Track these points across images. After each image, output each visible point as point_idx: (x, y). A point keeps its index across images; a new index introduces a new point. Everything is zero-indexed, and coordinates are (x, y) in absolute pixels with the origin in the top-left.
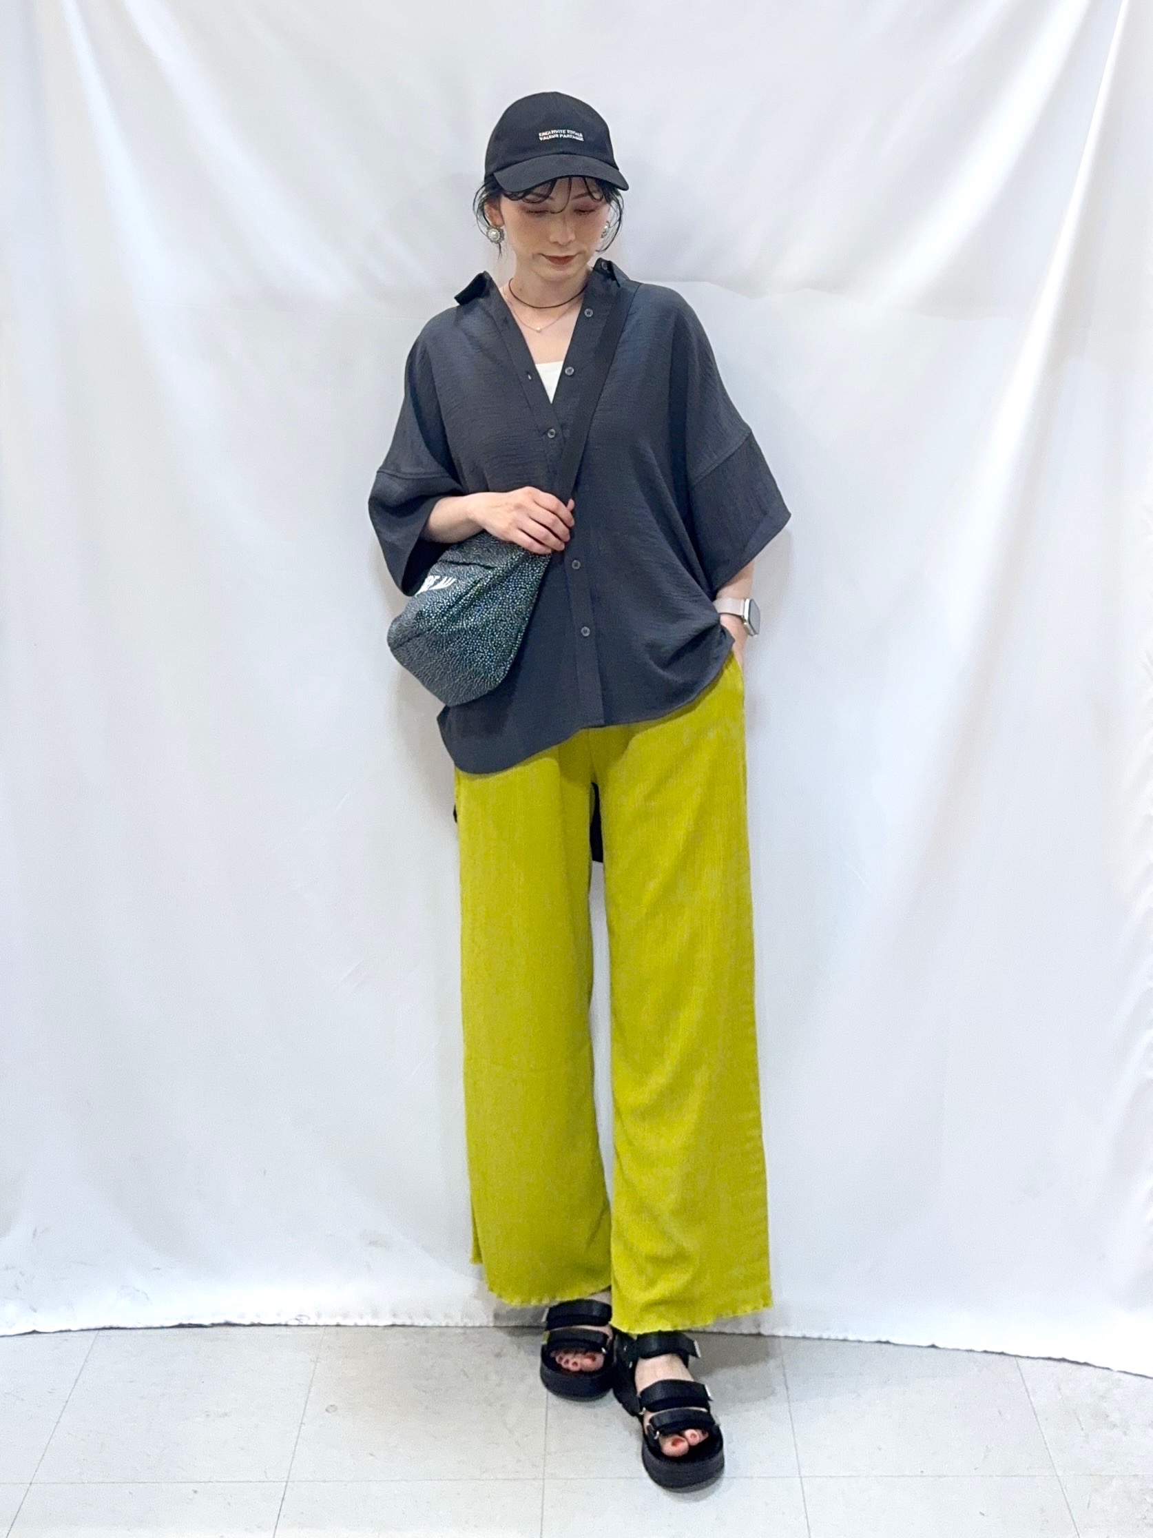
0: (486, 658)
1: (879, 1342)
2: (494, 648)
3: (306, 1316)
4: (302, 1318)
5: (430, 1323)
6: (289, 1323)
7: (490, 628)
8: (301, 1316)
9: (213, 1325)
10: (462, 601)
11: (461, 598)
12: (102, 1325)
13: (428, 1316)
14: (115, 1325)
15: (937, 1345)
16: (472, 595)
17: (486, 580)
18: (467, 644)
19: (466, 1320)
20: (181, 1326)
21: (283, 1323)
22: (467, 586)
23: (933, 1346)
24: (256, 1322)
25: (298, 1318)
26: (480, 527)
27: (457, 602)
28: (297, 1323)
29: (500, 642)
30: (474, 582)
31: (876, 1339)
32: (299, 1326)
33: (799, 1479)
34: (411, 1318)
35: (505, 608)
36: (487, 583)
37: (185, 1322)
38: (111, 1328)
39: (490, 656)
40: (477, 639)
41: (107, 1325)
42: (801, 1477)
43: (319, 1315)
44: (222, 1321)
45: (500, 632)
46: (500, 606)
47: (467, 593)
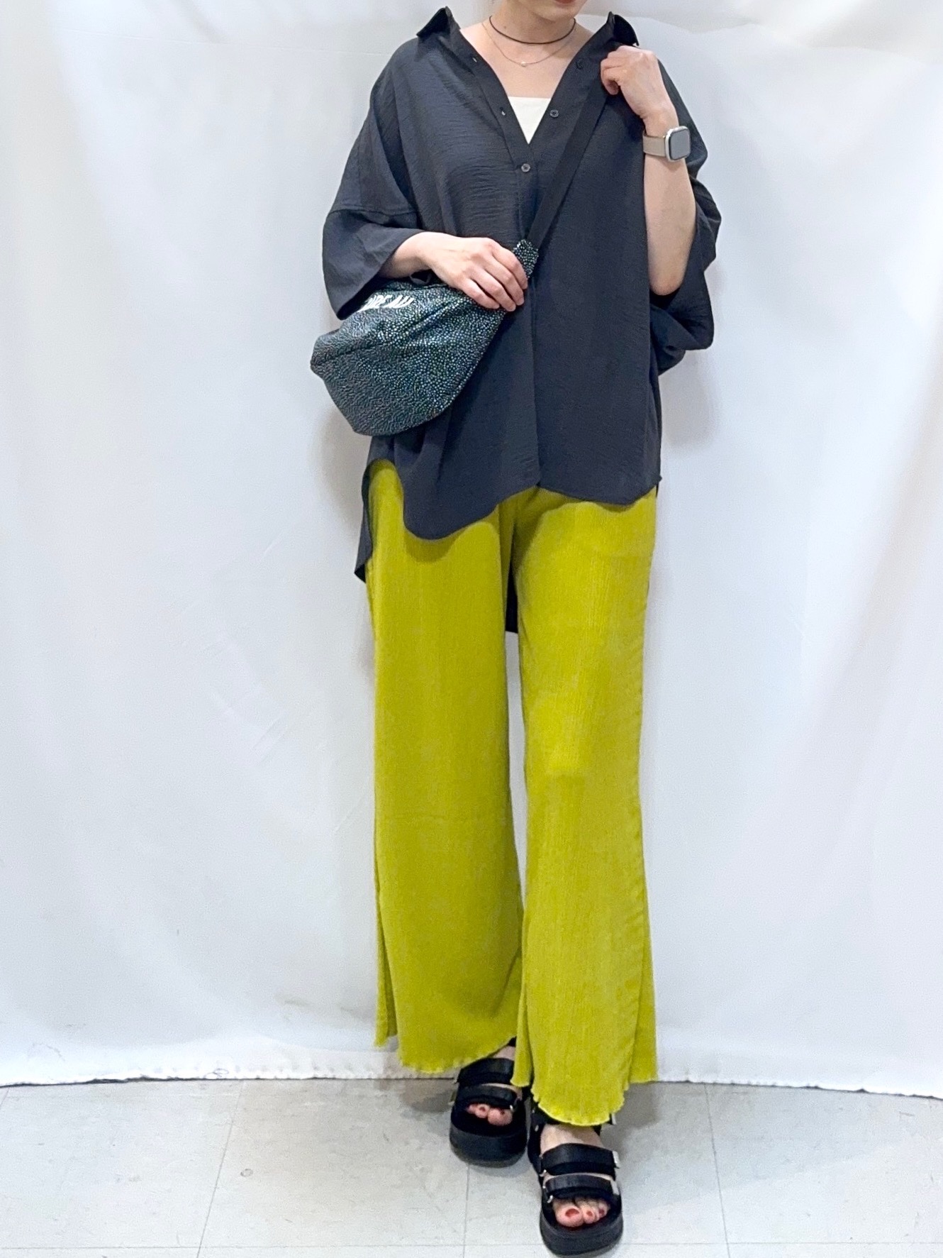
0: (437, 381)
1: (808, 1087)
2: (447, 373)
3: (224, 1070)
4: (221, 1072)
5: (352, 1076)
6: (207, 1077)
7: (449, 351)
8: (219, 1069)
9: (129, 1080)
10: (427, 319)
11: (427, 316)
12: (13, 1082)
13: (351, 1069)
14: (27, 1082)
15: (867, 1089)
16: (437, 316)
17: (454, 305)
18: (423, 362)
19: (389, 1072)
20: (96, 1081)
21: (201, 1077)
22: (435, 306)
23: (862, 1091)
24: (173, 1076)
25: (216, 1072)
26: (428, 266)
27: (422, 320)
28: (215, 1077)
29: (454, 368)
30: (443, 304)
31: (804, 1084)
32: (217, 1079)
33: (726, 1246)
34: (332, 1070)
35: (467, 335)
36: (456, 308)
37: (100, 1078)
38: (23, 1085)
39: (442, 380)
40: (434, 359)
41: (19, 1082)
42: (727, 1244)
43: (238, 1069)
44: (138, 1076)
45: (457, 357)
46: (462, 331)
47: (433, 313)
